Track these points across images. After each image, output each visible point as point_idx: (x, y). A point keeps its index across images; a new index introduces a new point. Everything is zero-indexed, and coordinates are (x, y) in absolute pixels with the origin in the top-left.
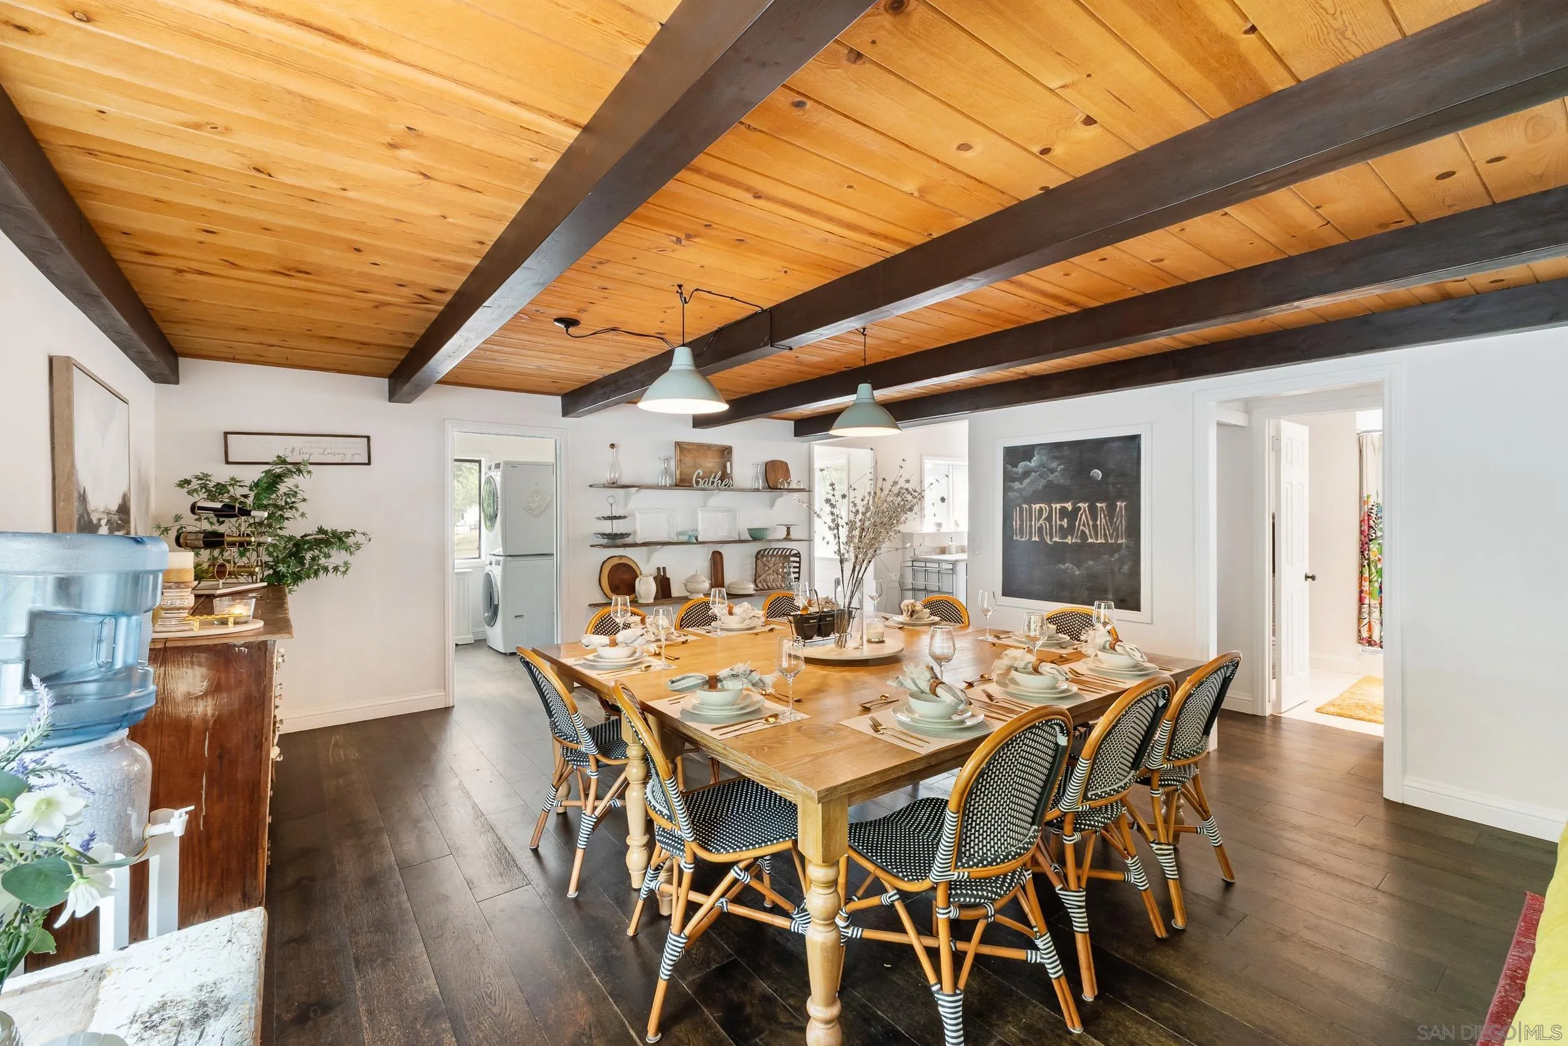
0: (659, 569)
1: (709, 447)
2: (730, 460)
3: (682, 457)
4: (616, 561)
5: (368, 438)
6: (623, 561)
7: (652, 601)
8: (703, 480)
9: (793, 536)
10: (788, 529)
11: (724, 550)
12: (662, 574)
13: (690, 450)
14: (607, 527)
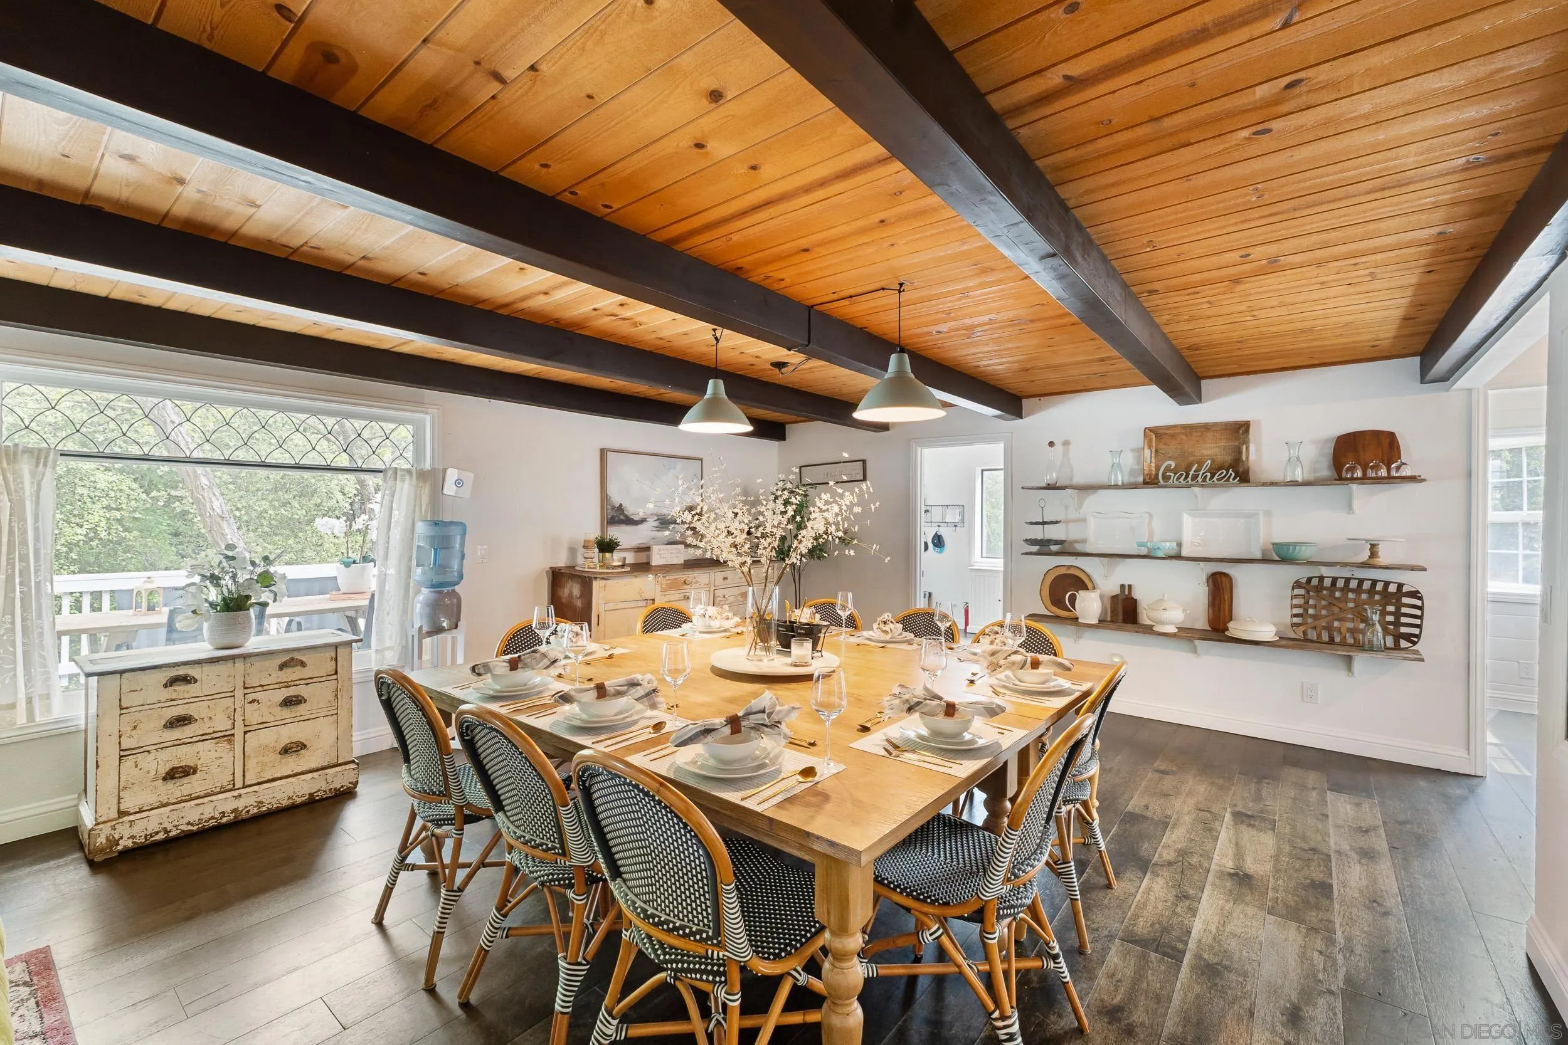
0: (1123, 586)
1: (1206, 428)
2: (1247, 443)
3: (1161, 446)
4: (1063, 571)
5: (864, 461)
6: (1072, 571)
7: (1095, 621)
8: (1176, 474)
9: (1383, 558)
10: (1373, 546)
11: (1237, 573)
12: (1127, 593)
13: (1173, 436)
14: (1037, 533)
